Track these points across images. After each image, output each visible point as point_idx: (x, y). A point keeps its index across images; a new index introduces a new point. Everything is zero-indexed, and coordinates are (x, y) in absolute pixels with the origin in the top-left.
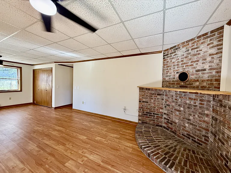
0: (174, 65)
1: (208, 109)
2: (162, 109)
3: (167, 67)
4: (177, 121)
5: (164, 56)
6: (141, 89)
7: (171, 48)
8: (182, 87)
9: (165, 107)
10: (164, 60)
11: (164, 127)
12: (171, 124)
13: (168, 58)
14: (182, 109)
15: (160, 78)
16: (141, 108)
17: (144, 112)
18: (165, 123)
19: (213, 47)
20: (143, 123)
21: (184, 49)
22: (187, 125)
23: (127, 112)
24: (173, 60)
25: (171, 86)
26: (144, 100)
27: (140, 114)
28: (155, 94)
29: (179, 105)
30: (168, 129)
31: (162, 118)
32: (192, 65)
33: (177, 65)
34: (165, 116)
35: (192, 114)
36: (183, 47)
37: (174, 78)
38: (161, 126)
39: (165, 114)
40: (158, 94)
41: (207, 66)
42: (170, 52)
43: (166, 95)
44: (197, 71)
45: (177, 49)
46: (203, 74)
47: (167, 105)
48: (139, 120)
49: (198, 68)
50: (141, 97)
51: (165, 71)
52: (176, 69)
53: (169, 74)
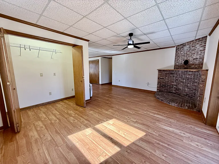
0: (182, 56)
1: (197, 79)
2: (173, 82)
3: (178, 57)
4: (181, 88)
5: (176, 49)
6: (160, 71)
7: (181, 45)
8: (185, 68)
9: (175, 81)
10: (176, 52)
11: (174, 93)
12: (178, 90)
13: (179, 51)
14: (184, 81)
15: (173, 63)
16: (159, 83)
17: (161, 85)
18: (175, 91)
19: (202, 46)
20: (160, 91)
21: (188, 46)
22: (186, 89)
23: (149, 85)
24: (182, 53)
25: (180, 68)
26: (161, 77)
27: (159, 86)
28: (169, 74)
29: (183, 79)
30: (176, 94)
31: (172, 88)
32: (191, 56)
33: (184, 55)
34: (174, 86)
35: (189, 83)
36: (188, 45)
37: (181, 63)
38: (172, 93)
39: (175, 85)
40: (171, 74)
41: (198, 57)
42: (180, 47)
43: (176, 74)
44: (194, 59)
45: (184, 46)
46: (196, 61)
47: (176, 80)
48: (157, 89)
49: (194, 58)
50: (159, 76)
51: (177, 59)
52: (183, 58)
53: (178, 61)
